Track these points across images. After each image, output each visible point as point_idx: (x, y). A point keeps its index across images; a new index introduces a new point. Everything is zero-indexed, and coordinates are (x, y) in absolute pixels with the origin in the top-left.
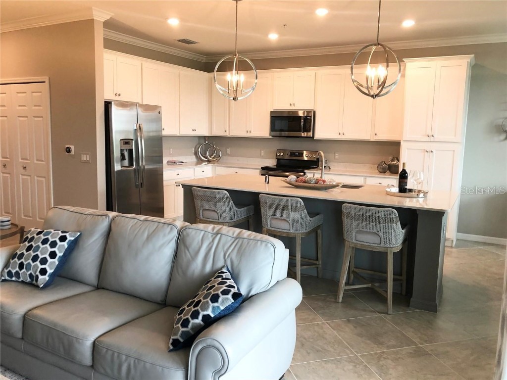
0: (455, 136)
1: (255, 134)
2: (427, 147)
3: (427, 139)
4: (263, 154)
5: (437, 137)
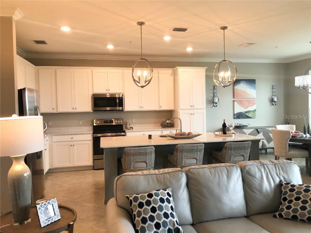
0: (203, 106)
1: (80, 109)
2: (191, 112)
3: (191, 108)
4: (81, 123)
5: (196, 107)
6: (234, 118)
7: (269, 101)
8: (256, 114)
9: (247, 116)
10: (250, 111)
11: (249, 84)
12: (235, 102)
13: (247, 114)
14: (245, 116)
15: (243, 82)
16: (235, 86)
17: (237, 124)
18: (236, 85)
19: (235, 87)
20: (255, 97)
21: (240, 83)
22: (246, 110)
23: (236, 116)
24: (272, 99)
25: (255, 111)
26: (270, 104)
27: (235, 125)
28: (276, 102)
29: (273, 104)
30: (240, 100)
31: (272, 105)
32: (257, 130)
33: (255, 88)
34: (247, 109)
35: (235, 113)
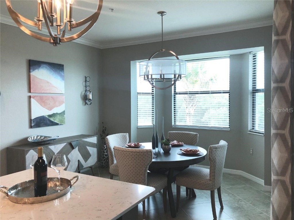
6: (31, 127)
7: (81, 98)
8: (65, 118)
9: (52, 122)
10: (57, 114)
11: (54, 71)
12: (32, 99)
13: (52, 119)
14: (48, 122)
15: (45, 65)
16: (31, 71)
17: (37, 137)
18: (34, 70)
19: (31, 74)
20: (63, 92)
21: (39, 66)
22: (51, 113)
23: (35, 123)
24: (86, 96)
25: (63, 113)
26: (83, 103)
27: (33, 138)
28: (91, 100)
29: (86, 103)
30: (40, 96)
31: (85, 105)
32: (71, 144)
33: (63, 78)
34: (52, 110)
35: (33, 118)
